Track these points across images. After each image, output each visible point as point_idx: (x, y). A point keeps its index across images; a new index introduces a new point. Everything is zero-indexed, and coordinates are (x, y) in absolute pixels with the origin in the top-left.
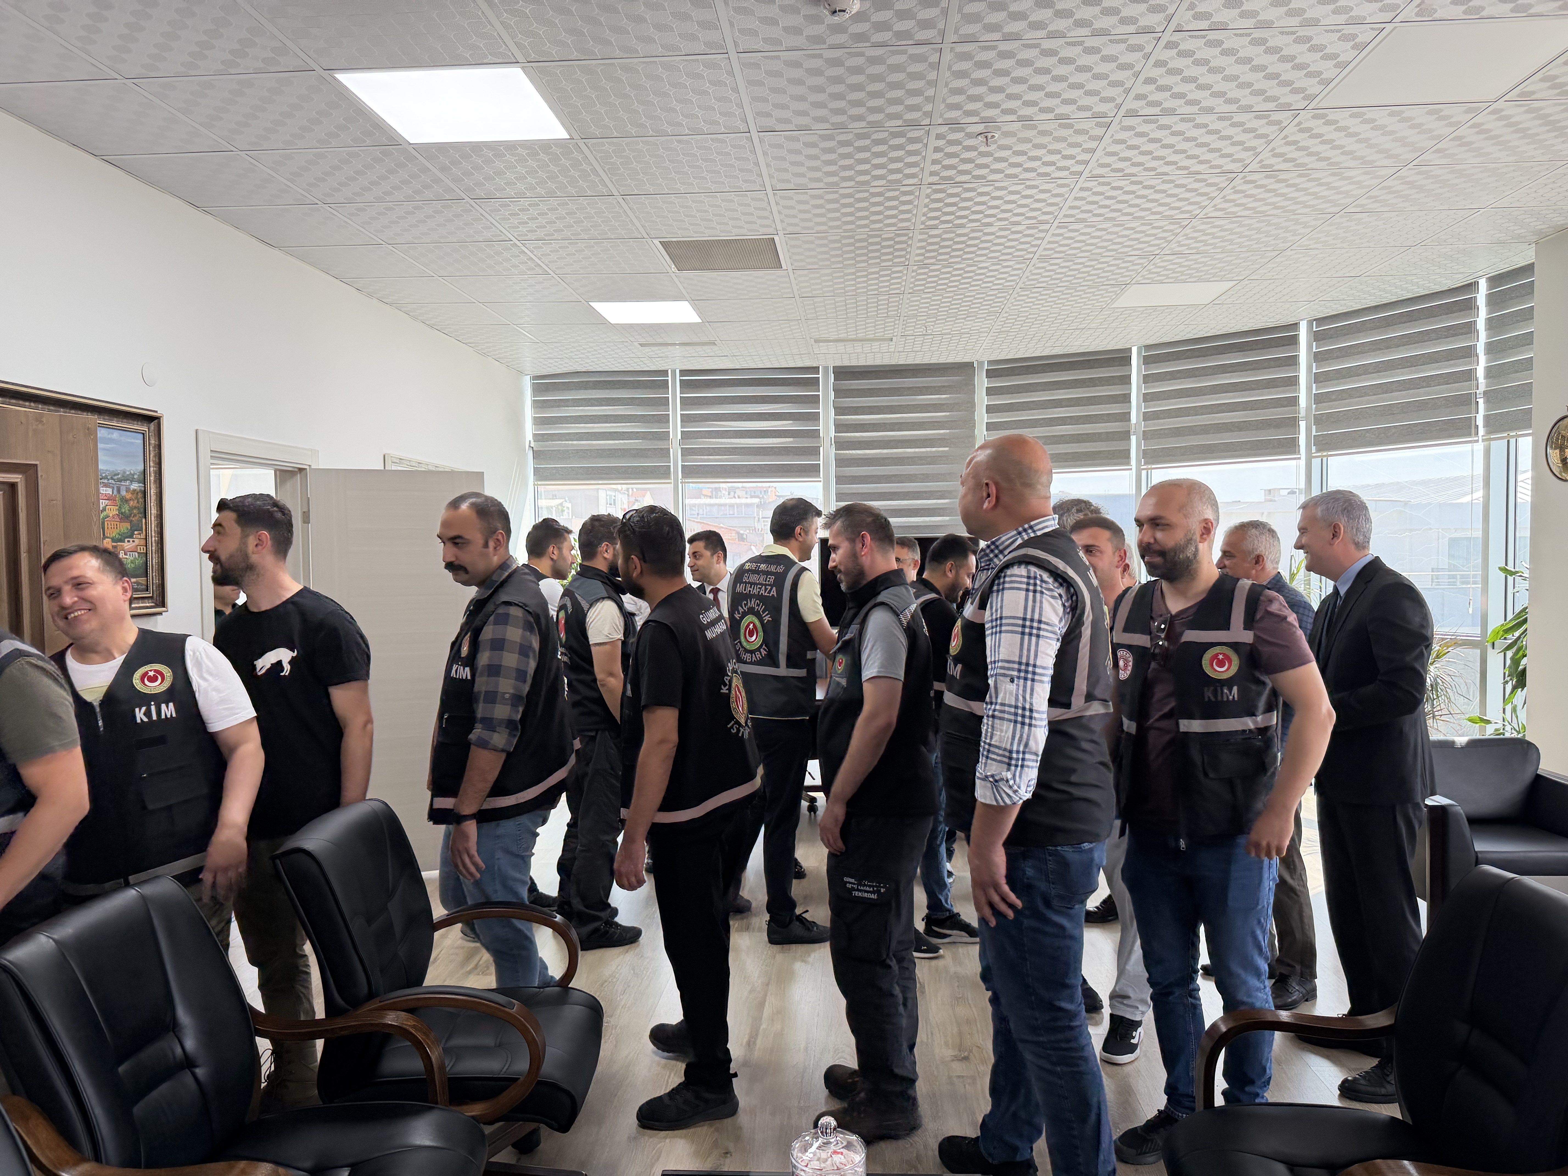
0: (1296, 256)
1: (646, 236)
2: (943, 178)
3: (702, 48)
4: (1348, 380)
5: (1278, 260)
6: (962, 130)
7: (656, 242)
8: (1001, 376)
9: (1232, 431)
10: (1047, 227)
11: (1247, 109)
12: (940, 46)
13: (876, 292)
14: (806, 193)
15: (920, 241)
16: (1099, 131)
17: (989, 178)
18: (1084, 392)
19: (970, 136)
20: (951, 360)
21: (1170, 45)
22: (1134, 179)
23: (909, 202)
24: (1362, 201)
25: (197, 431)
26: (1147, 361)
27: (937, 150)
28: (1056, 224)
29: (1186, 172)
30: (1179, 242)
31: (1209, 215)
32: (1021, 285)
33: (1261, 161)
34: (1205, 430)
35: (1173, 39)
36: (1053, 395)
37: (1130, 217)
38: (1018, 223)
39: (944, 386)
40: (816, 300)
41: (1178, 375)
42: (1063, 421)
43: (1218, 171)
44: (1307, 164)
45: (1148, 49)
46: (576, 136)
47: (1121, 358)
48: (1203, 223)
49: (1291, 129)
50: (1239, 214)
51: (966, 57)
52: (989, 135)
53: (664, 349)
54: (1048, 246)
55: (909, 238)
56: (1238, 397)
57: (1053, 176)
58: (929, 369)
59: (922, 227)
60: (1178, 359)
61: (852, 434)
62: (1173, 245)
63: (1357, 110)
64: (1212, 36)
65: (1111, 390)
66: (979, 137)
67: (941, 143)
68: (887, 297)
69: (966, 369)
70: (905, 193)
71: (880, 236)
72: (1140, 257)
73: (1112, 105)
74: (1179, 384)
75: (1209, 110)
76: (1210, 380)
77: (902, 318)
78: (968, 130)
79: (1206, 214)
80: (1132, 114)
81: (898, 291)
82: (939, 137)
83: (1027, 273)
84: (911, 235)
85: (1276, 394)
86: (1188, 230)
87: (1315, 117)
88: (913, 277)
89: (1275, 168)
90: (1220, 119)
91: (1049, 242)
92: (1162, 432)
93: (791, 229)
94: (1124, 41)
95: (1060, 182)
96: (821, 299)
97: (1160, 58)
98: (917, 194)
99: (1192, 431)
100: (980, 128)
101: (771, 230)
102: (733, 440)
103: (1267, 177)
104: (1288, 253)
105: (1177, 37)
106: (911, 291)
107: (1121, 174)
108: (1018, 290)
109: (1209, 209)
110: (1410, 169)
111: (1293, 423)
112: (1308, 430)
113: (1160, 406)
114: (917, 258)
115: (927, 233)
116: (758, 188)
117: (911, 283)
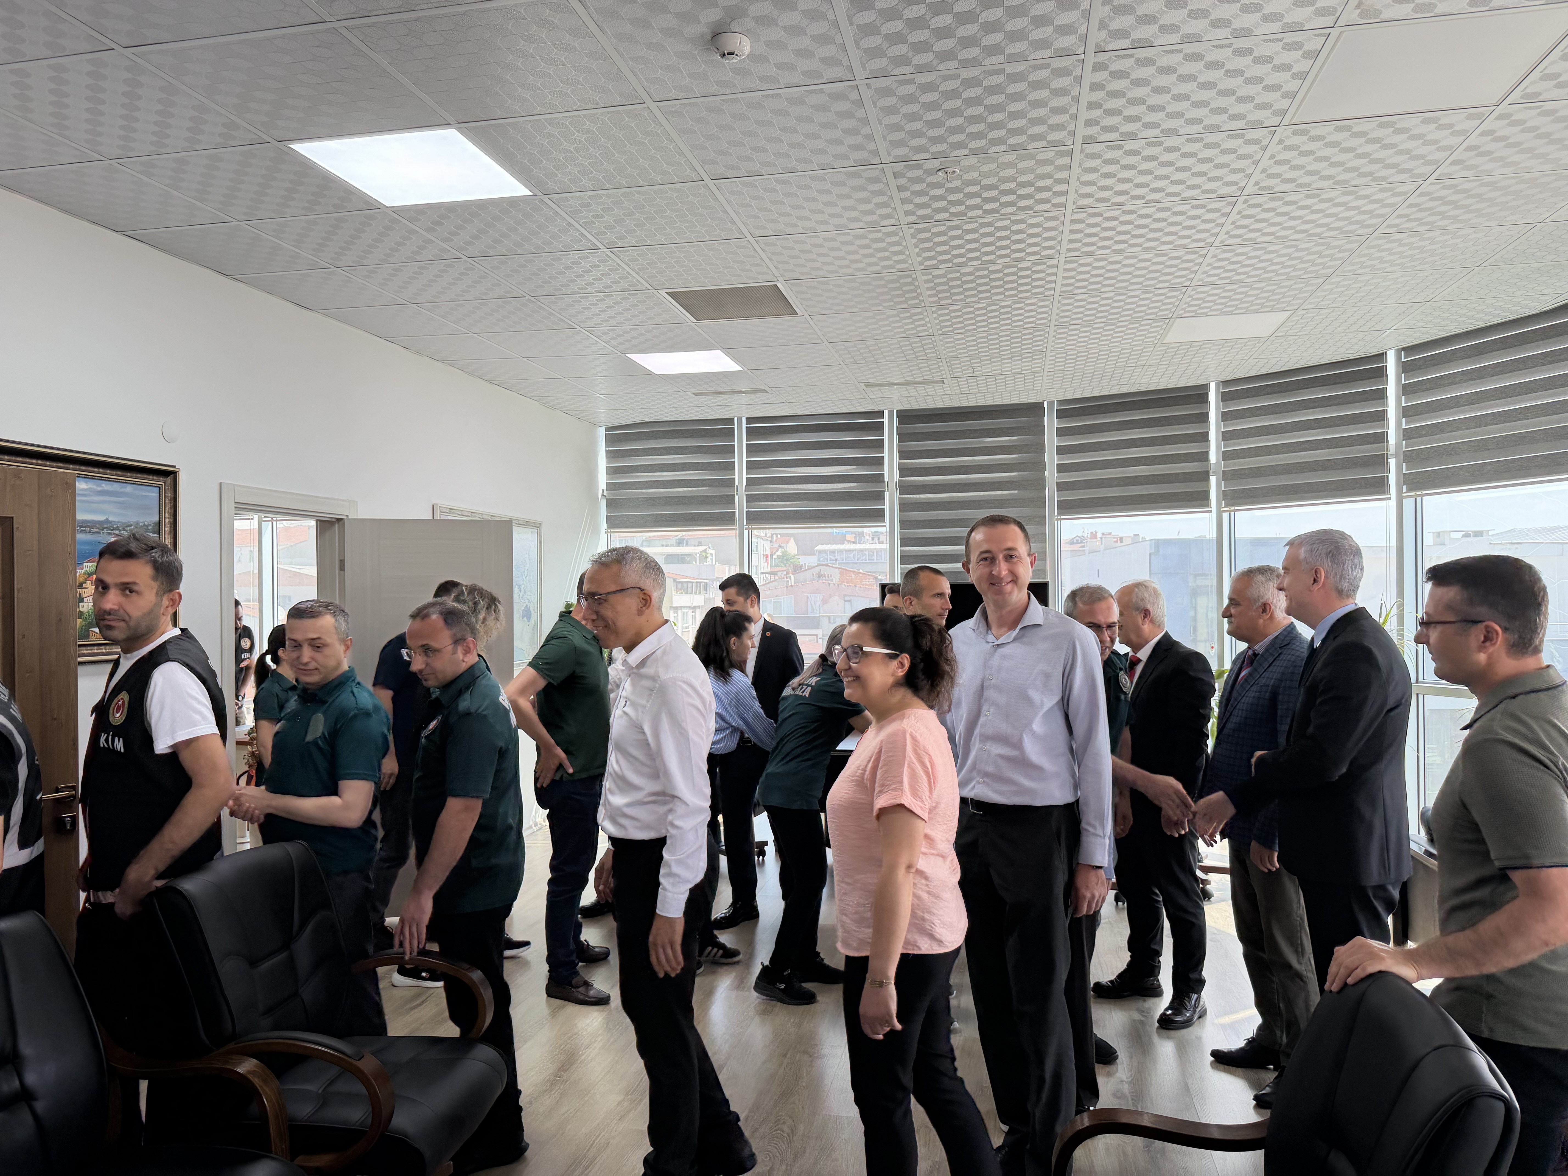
0: (1345, 283)
1: (650, 288)
2: (919, 217)
3: (618, 100)
4: (1439, 413)
5: (1327, 287)
6: (919, 167)
7: (663, 292)
8: (1072, 416)
9: (1315, 470)
10: (1054, 262)
11: (1215, 129)
12: (854, 83)
13: (904, 335)
14: (787, 239)
15: (926, 282)
16: (1066, 160)
17: (970, 214)
18: (1160, 431)
19: (929, 172)
20: (1015, 401)
21: (1098, 67)
22: (1125, 208)
23: (897, 244)
24: (1392, 221)
25: (220, 484)
26: (1225, 397)
27: (900, 189)
28: (1062, 259)
29: (1178, 198)
30: (1205, 272)
31: (1226, 243)
32: (1053, 323)
33: (1257, 184)
34: (1289, 469)
35: (1097, 60)
36: (1127, 434)
37: (1139, 249)
38: (1021, 260)
39: (1012, 428)
40: (846, 344)
41: (1258, 412)
42: (1137, 461)
43: (1214, 195)
44: (1310, 185)
45: (1077, 72)
46: (539, 193)
47: (1199, 395)
48: (1225, 251)
49: (1273, 148)
50: (1258, 240)
51: (886, 92)
52: (949, 170)
53: (720, 398)
54: (1065, 282)
55: (914, 279)
56: (1322, 434)
57: (1036, 209)
58: (996, 411)
59: (922, 267)
60: (1258, 395)
61: (916, 478)
62: (1200, 275)
63: (1343, 123)
64: (1141, 53)
65: (1188, 429)
66: (940, 173)
67: (901, 181)
68: (918, 339)
69: (1035, 409)
70: (889, 234)
71: (882, 278)
72: (1172, 289)
73: (1065, 133)
74: (1259, 421)
75: (1173, 132)
76: (1292, 417)
77: (944, 361)
78: (925, 167)
79: (1222, 242)
80: (1089, 140)
81: (927, 333)
82: (896, 175)
83: (1055, 311)
84: (914, 276)
85: (1363, 430)
86: (1209, 259)
87: (1295, 133)
88: (935, 318)
89: (1276, 190)
90: (1189, 141)
91: (1065, 278)
92: (1243, 472)
93: (789, 275)
94: (1047, 66)
95: (1046, 215)
96: (852, 344)
97: (1093, 81)
98: (901, 234)
99: (1275, 471)
100: (936, 164)
101: (770, 278)
102: (795, 486)
103: (1271, 199)
104: (1335, 279)
105: (1102, 57)
106: (940, 332)
107: (1109, 204)
108: (1052, 328)
109: (1222, 236)
110: (1431, 184)
111: (1381, 461)
112: (1399, 468)
113: (1239, 444)
114: (931, 299)
115: (931, 274)
116: (738, 236)
117: (937, 324)
